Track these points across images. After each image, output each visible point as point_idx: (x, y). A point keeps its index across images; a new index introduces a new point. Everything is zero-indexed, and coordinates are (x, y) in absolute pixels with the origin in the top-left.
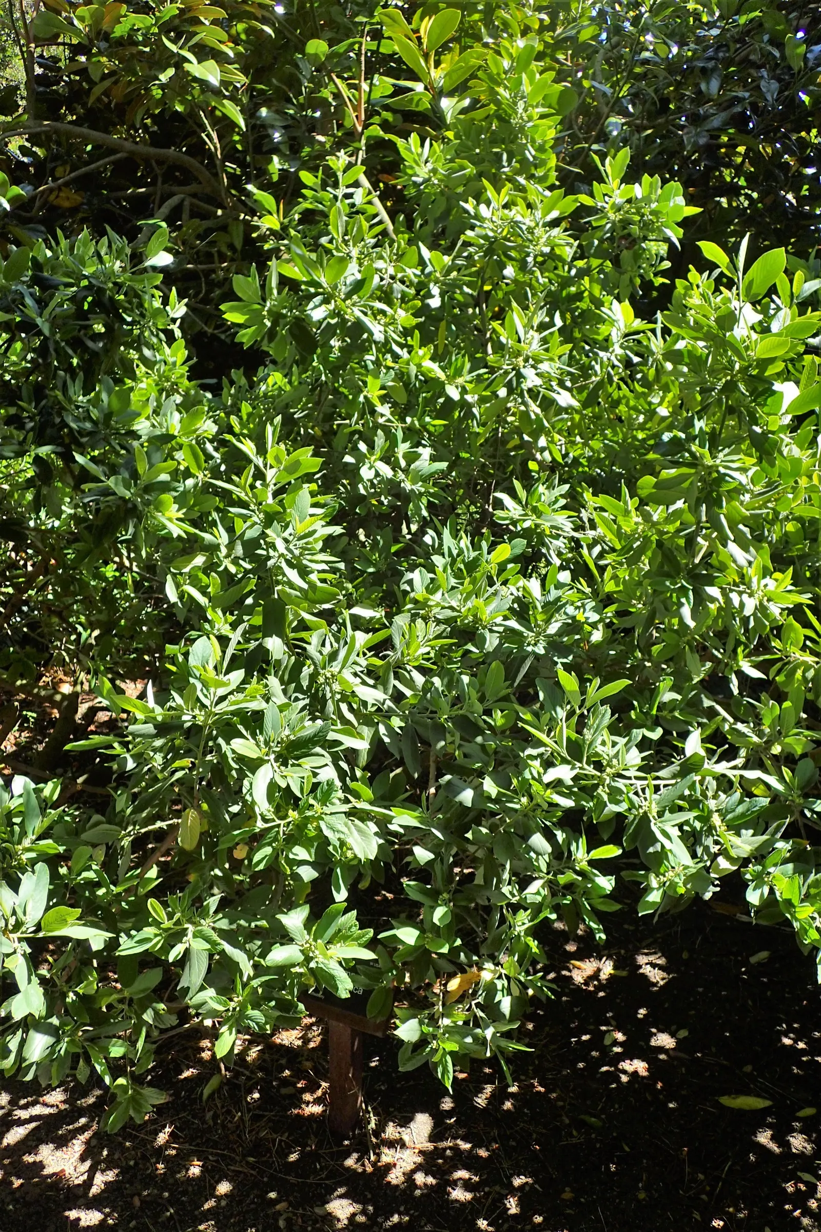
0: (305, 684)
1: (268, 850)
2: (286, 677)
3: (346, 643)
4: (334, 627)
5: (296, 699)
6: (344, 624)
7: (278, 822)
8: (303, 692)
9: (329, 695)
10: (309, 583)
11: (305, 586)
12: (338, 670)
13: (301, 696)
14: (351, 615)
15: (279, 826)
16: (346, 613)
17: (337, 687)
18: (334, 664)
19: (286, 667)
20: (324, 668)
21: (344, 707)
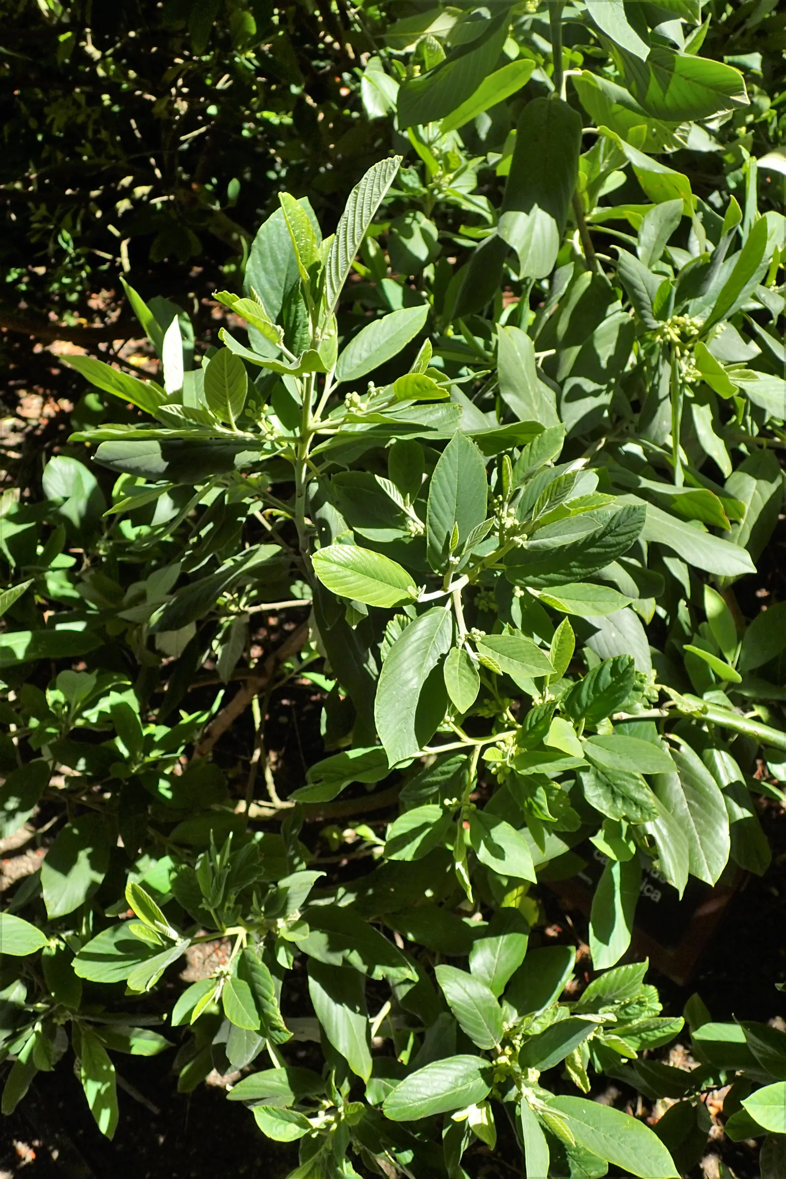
0: (605, 350)
1: (431, 813)
2: (562, 327)
3: (737, 244)
4: (716, 198)
5: (577, 394)
6: (740, 193)
7: (467, 741)
8: (597, 375)
9: (664, 389)
10: (657, 42)
11: (642, 51)
12: (699, 322)
13: (589, 385)
14: (763, 173)
15: (469, 750)
16: (752, 164)
17: (689, 371)
18: (693, 303)
19: (564, 300)
20: (662, 315)
21: (703, 416)
